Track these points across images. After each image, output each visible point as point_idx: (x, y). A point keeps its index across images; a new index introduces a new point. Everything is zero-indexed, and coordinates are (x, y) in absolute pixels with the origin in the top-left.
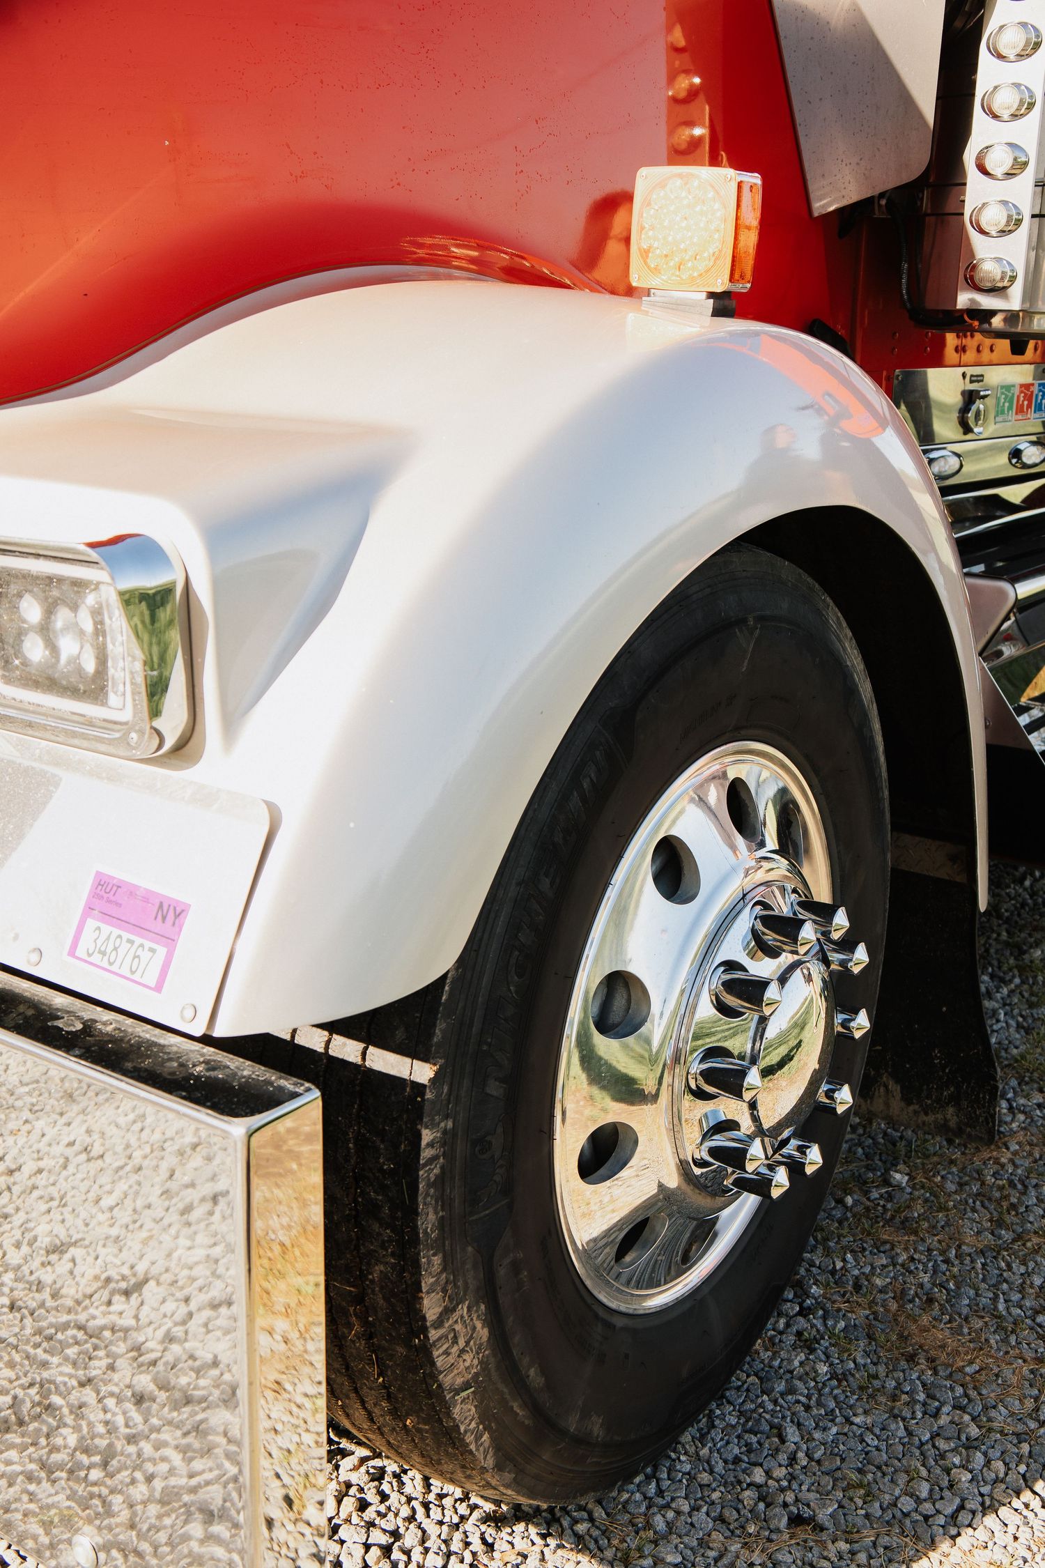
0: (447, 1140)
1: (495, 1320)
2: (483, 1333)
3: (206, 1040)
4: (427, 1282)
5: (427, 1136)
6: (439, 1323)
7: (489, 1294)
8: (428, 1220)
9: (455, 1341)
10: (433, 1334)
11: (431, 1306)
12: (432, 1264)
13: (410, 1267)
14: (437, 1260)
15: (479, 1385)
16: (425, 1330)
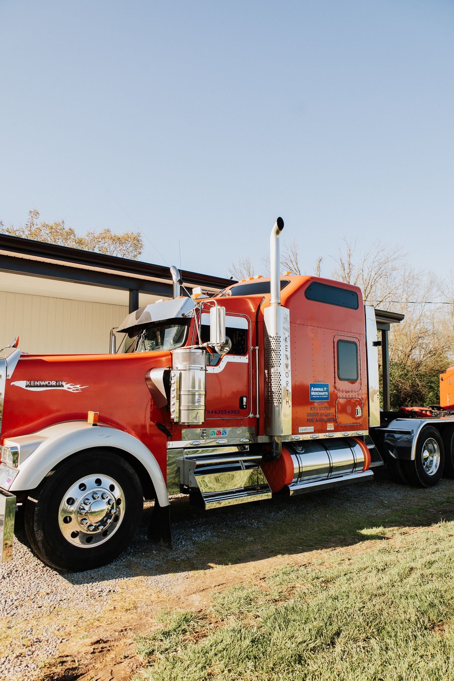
0: (39, 510)
1: (44, 533)
2: (43, 535)
3: (8, 491)
4: (35, 526)
5: (36, 508)
6: (36, 531)
7: (43, 529)
8: (36, 518)
9: (39, 535)
10: (35, 533)
11: (35, 529)
12: (36, 524)
13: (33, 523)
14: (36, 523)
15: (42, 541)
16: (34, 532)
